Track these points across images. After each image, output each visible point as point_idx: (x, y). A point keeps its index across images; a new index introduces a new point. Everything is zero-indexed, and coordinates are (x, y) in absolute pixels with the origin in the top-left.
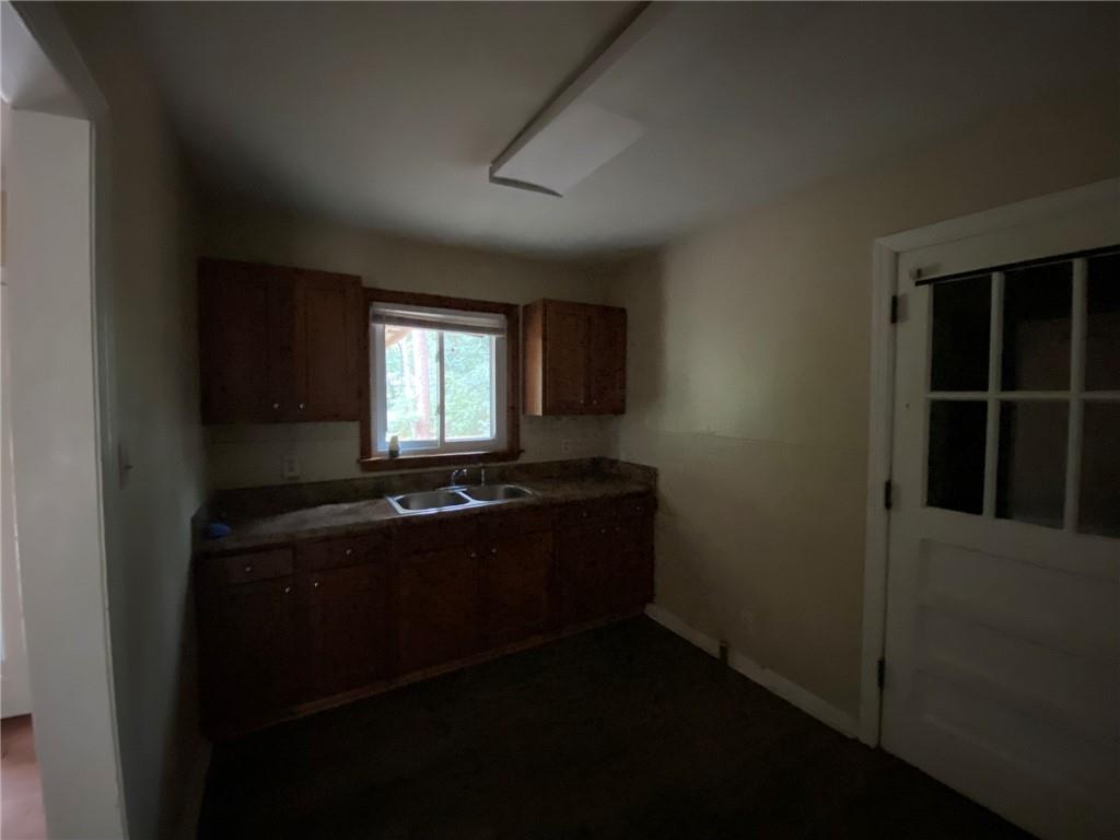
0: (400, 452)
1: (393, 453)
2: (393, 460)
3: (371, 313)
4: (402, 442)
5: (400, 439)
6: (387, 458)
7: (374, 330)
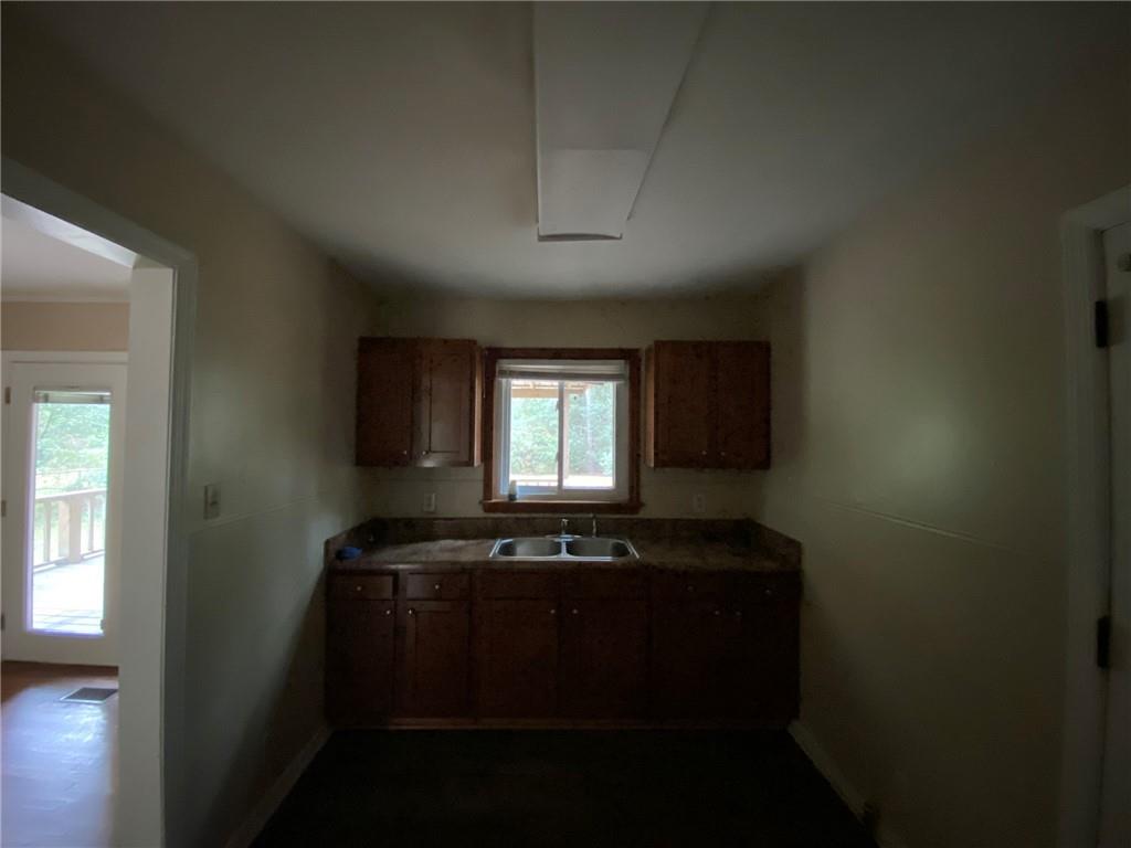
0: (517, 497)
1: (512, 497)
2: (511, 505)
3: (497, 370)
4: (520, 487)
5: (518, 484)
6: (506, 500)
7: (500, 383)
